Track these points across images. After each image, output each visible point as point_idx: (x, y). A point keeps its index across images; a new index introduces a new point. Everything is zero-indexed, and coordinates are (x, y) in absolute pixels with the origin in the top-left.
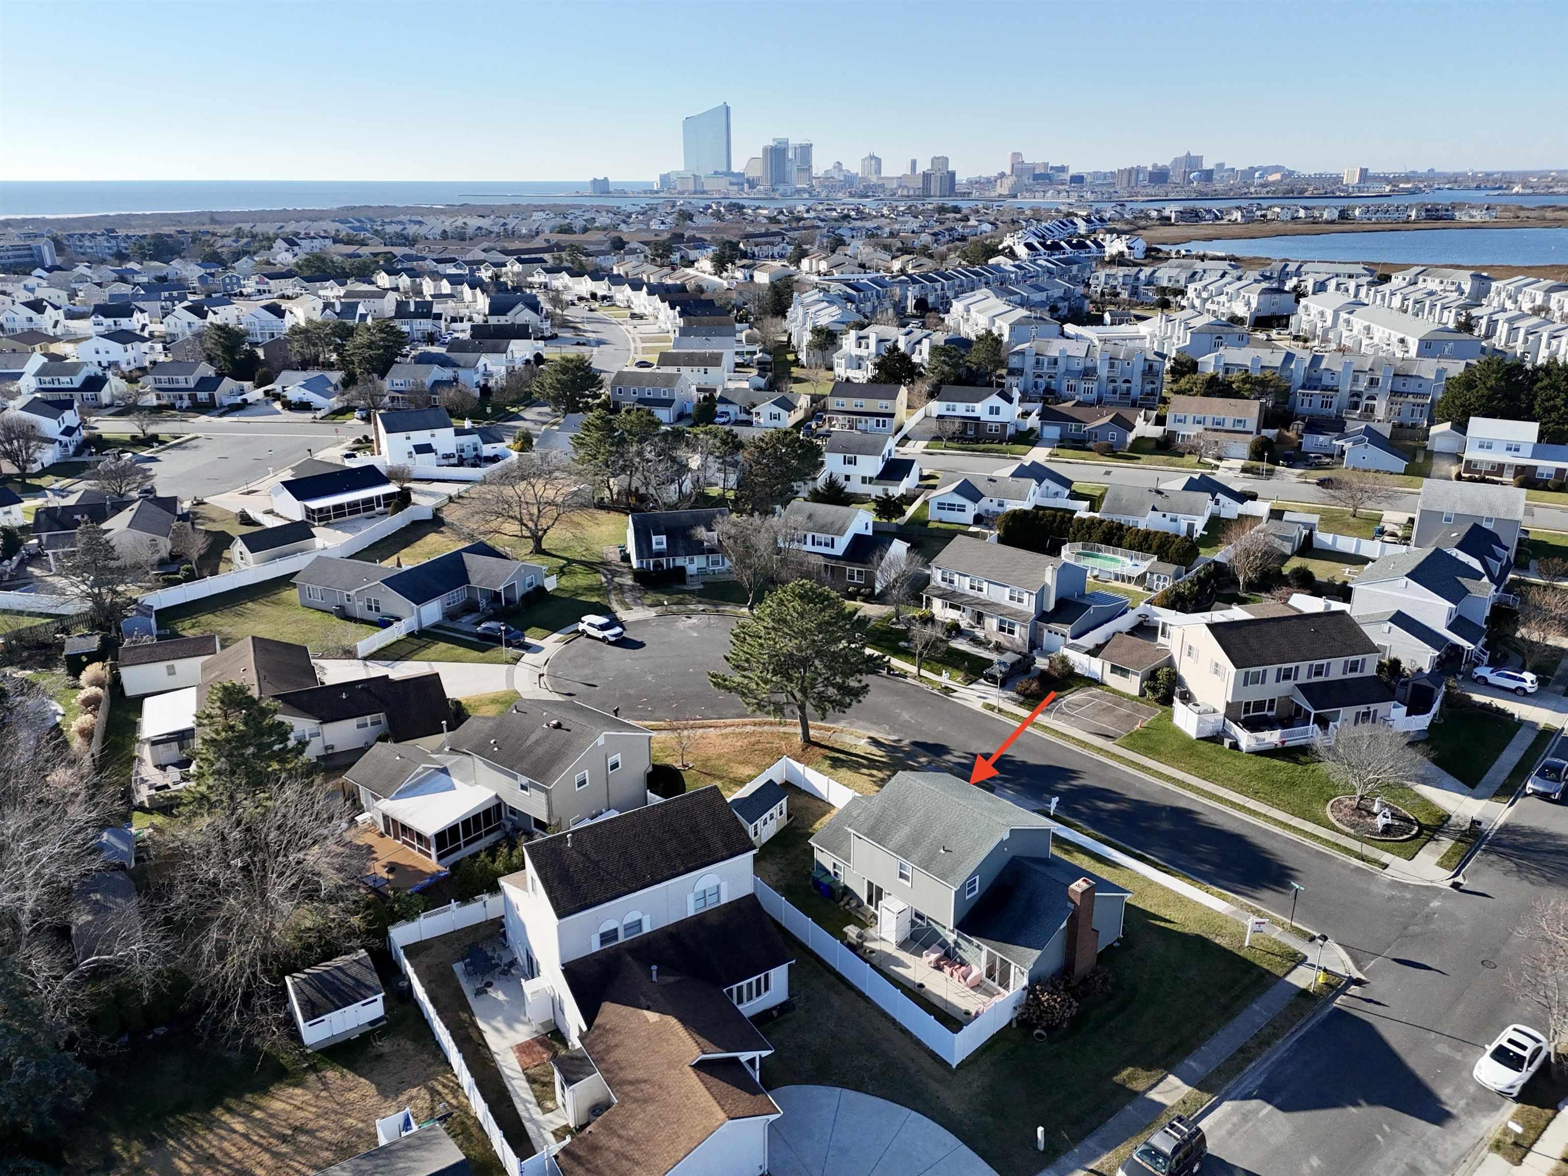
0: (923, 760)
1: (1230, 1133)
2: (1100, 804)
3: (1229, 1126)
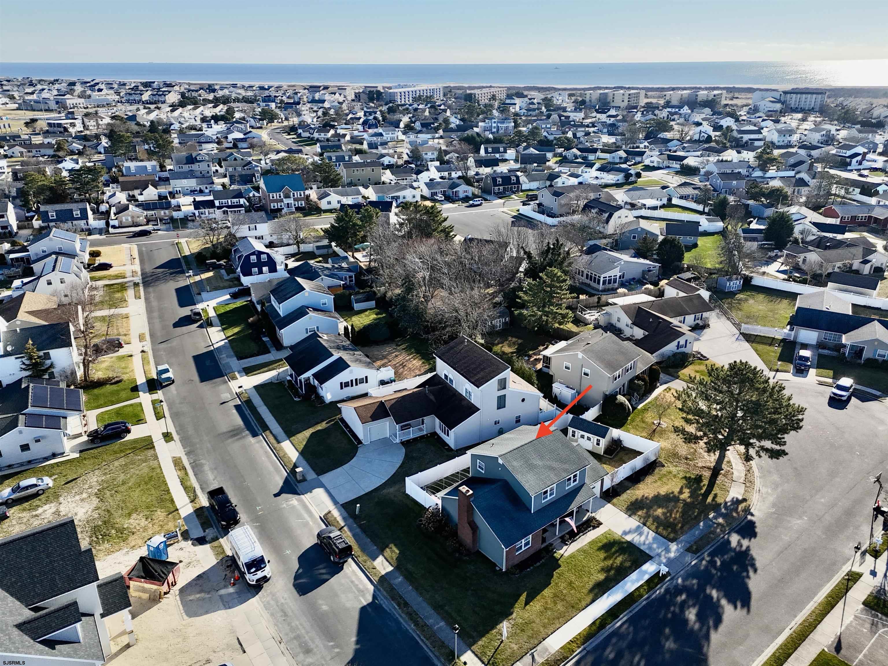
0: (721, 521)
1: (352, 582)
2: (694, 611)
3: (357, 582)
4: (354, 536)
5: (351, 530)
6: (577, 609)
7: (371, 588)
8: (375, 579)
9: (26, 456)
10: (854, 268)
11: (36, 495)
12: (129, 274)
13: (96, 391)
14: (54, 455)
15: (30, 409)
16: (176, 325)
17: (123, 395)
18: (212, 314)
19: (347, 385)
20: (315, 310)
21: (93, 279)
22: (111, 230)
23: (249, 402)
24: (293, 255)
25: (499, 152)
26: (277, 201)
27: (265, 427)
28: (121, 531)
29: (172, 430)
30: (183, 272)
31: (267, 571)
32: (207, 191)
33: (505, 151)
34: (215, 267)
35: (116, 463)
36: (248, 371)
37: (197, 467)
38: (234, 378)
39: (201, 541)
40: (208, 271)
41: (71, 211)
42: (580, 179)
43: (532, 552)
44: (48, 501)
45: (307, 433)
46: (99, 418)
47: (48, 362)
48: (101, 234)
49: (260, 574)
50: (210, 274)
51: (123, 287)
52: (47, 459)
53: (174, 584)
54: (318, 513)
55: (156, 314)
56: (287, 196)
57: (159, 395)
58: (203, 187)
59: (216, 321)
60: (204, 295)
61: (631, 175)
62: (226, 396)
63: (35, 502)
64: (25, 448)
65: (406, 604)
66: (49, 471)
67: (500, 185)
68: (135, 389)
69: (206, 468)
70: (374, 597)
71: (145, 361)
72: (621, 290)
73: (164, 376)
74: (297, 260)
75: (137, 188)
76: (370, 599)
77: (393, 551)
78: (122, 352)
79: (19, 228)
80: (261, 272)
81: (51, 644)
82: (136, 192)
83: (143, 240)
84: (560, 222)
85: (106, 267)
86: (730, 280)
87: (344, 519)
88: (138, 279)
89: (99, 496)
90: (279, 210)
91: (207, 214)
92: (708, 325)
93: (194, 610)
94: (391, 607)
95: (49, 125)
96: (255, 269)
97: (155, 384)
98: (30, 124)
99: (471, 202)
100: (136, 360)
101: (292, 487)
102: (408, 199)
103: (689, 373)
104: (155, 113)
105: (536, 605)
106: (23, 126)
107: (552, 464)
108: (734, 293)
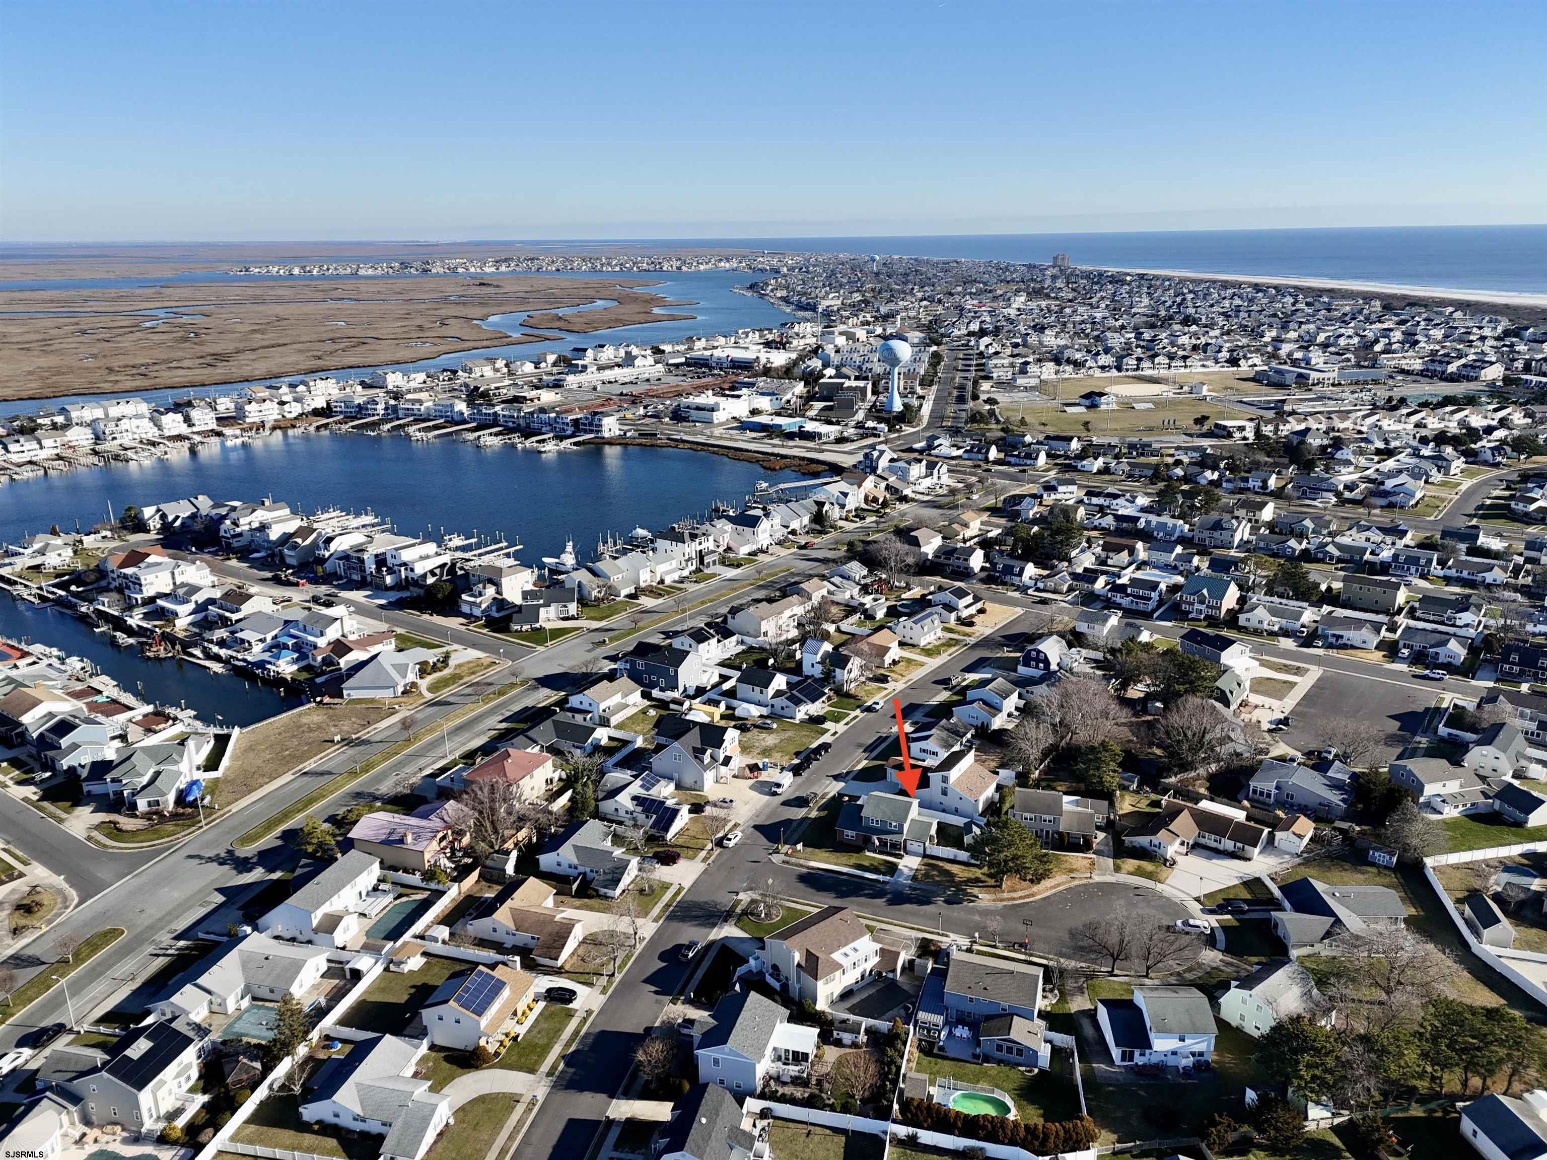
0: (950, 893)
2: (867, 893)
4: (823, 803)
5: (826, 801)
6: (836, 864)
7: (800, 817)
8: (805, 816)
9: (780, 712)
12: (976, 635)
13: (845, 700)
14: (791, 718)
15: (794, 692)
16: (935, 682)
17: (853, 707)
18: (964, 683)
20: (985, 703)
21: (950, 630)
22: (1030, 592)
23: (886, 738)
24: (1096, 661)
27: (871, 751)
29: (841, 732)
30: (1007, 646)
31: (779, 791)
35: (803, 732)
36: (914, 723)
38: (903, 723)
40: (1021, 651)
43: (854, 843)
44: (767, 733)
45: (875, 762)
46: (826, 711)
47: (833, 674)
48: (1022, 592)
49: (776, 790)
50: (1018, 655)
51: (956, 643)
52: (788, 718)
53: (755, 777)
54: (829, 790)
55: (940, 670)
57: (863, 714)
58: (1178, 564)
59: (957, 688)
60: (987, 668)
62: (886, 729)
63: (764, 731)
64: (782, 708)
65: (799, 826)
66: (779, 723)
67: (1514, 663)
68: (859, 707)
70: (796, 819)
71: (885, 695)
72: (1245, 803)
76: (794, 819)
78: (885, 685)
79: (983, 569)
80: (1037, 667)
81: (696, 757)
82: (1111, 554)
83: (1036, 607)
84: (1449, 734)
85: (970, 624)
86: (1376, 849)
87: (831, 797)
88: (973, 641)
89: (782, 741)
90: (1189, 612)
91: (1118, 598)
92: (1249, 860)
93: (752, 788)
94: (794, 824)
95: (1217, 425)
96: (1033, 663)
97: (869, 709)
98: (1200, 421)
99: (1427, 672)
100: (886, 692)
101: (836, 778)
102: (1357, 643)
103: (1131, 864)
104: (1376, 417)
105: (827, 854)
106: (1192, 422)
107: (889, 812)
108: (1373, 864)
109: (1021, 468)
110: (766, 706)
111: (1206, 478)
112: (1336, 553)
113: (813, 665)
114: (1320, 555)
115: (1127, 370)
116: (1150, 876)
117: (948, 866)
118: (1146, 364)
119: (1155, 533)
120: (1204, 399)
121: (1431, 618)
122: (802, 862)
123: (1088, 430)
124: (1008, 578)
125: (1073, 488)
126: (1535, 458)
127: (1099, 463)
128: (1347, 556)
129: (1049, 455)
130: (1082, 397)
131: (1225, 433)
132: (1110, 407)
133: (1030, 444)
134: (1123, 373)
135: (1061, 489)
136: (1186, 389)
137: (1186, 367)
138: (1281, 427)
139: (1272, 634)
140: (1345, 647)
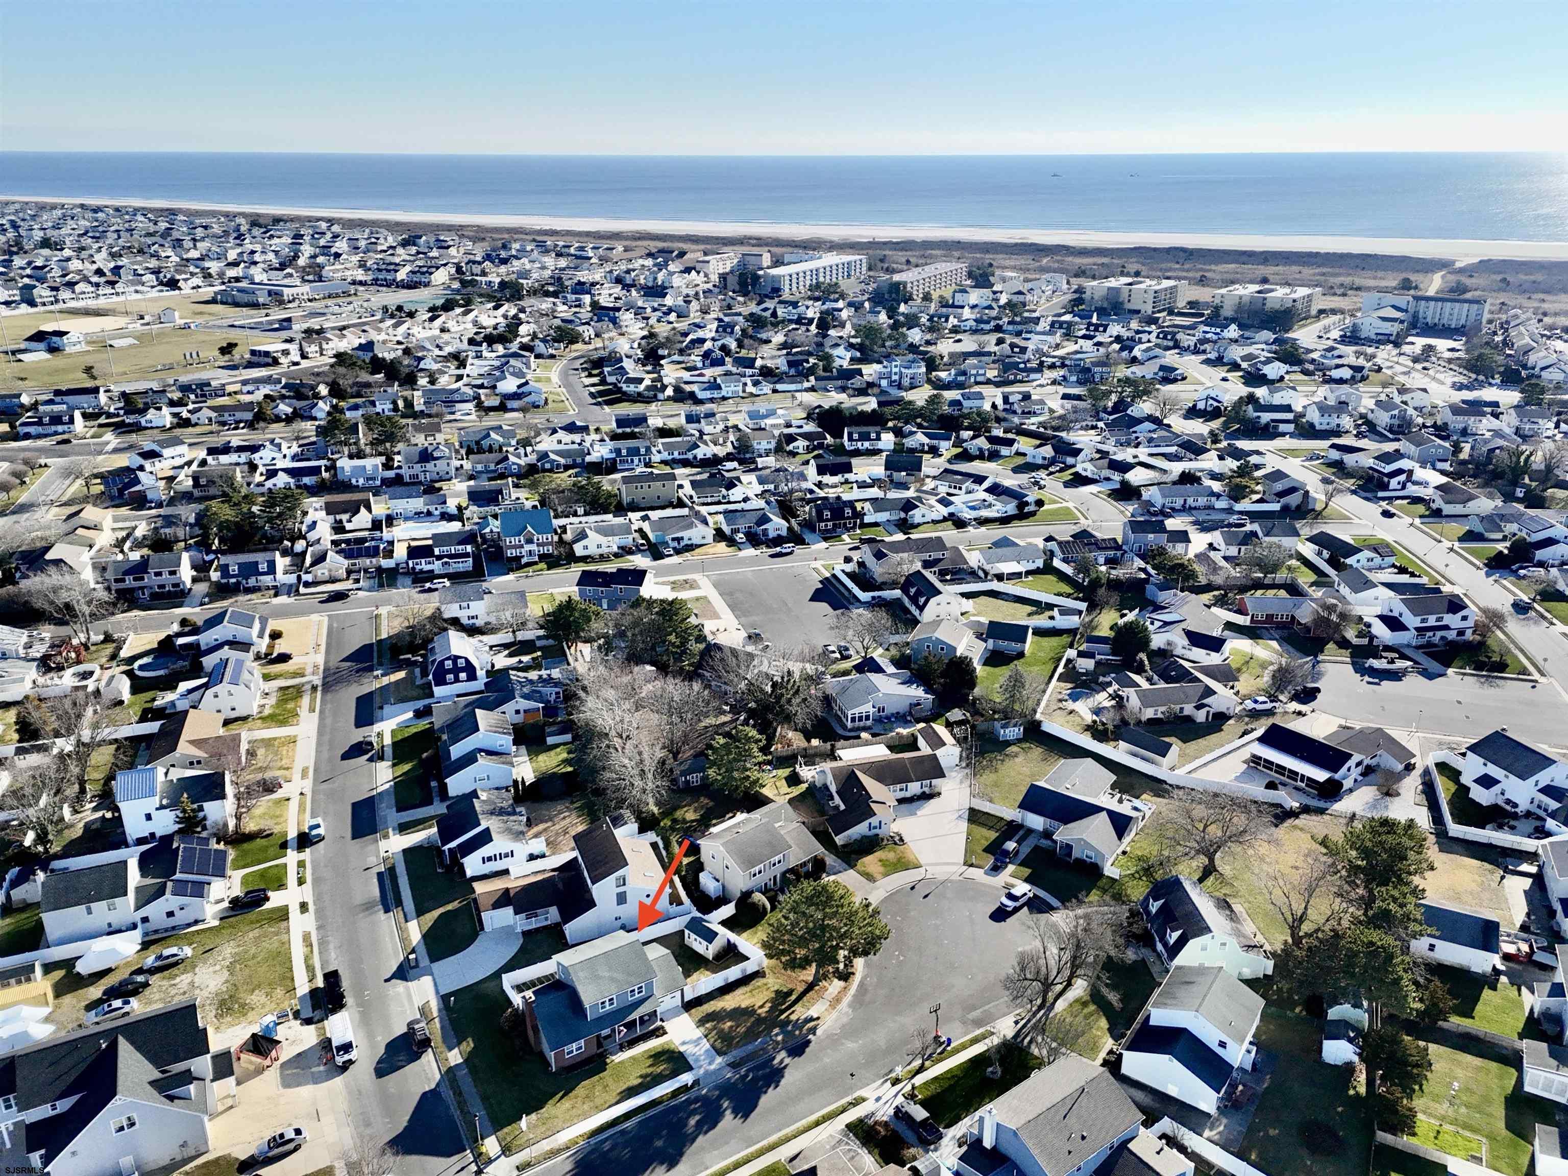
0: (780, 1038)
1: (424, 1070)
2: (697, 1117)
3: (428, 1071)
4: (442, 1028)
5: (441, 1021)
6: (599, 1109)
7: (438, 1076)
8: (444, 1070)
9: (171, 922)
10: (1186, 713)
11: (176, 964)
12: (309, 670)
13: (246, 846)
14: (196, 922)
16: (346, 756)
17: (272, 851)
18: (388, 741)
19: (489, 859)
20: (490, 753)
21: (267, 678)
22: (302, 590)
23: (392, 870)
24: (506, 646)
25: (869, 439)
26: (515, 547)
27: (399, 903)
28: (243, 1006)
29: (310, 900)
30: (371, 669)
31: (353, 1055)
32: (437, 513)
33: (878, 438)
34: (409, 664)
35: (251, 935)
36: (403, 828)
37: (322, 943)
38: (386, 836)
39: (308, 1022)
40: (399, 669)
41: (257, 563)
42: (951, 509)
43: (584, 1056)
44: (185, 971)
45: (436, 913)
46: (245, 880)
47: (201, 814)
48: (289, 594)
49: (346, 1057)
50: (401, 675)
51: (298, 691)
52: (189, 925)
53: (276, 1059)
54: (418, 1002)
55: (326, 738)
56: (530, 541)
57: (307, 854)
58: (432, 508)
59: (389, 752)
60: (387, 709)
61: (1027, 504)
62: (372, 860)
63: (174, 971)
64: (170, 914)
65: (460, 1094)
66: (189, 940)
67: (827, 520)
68: (284, 845)
69: (331, 946)
70: (438, 1085)
71: (302, 808)
72: (864, 735)
73: (314, 832)
74: (510, 655)
75: (345, 512)
76: (433, 1086)
77: (468, 1045)
78: (280, 794)
79: (195, 580)
80: (457, 680)
81: (171, 1098)
82: (344, 517)
83: (337, 607)
84: (873, 598)
85: (284, 658)
86: (1004, 727)
87: (440, 1010)
88: (317, 680)
89: (231, 969)
90: (518, 558)
91: (424, 565)
92: (939, 794)
93: (288, 1082)
94: (448, 1095)
95: (253, 353)
96: (450, 677)
97: (305, 841)
98: (227, 349)
99: (778, 549)
100: (294, 805)
101: (403, 973)
102: (696, 541)
103: (870, 862)
104: (406, 326)
105: (566, 1104)
106: (217, 353)
107: (619, 976)
108: (1008, 743)
109: (60, 438)
110: (134, 927)
111: (322, 410)
112: (562, 461)
113: (149, 817)
114: (548, 466)
115: (44, 304)
116: (903, 865)
117: (729, 1002)
118: (65, 294)
119: (354, 481)
120: (187, 327)
121: (709, 500)
122: (546, 1145)
123: (94, 378)
124: (252, 582)
125: (183, 449)
126: (574, 347)
127: (165, 417)
128: (570, 461)
129: (85, 416)
130: (30, 339)
131: (270, 360)
132: (78, 348)
133: (35, 406)
134: (40, 309)
135: (167, 452)
136: (147, 319)
137: (117, 294)
138: (325, 346)
139: (616, 555)
140: (690, 548)
